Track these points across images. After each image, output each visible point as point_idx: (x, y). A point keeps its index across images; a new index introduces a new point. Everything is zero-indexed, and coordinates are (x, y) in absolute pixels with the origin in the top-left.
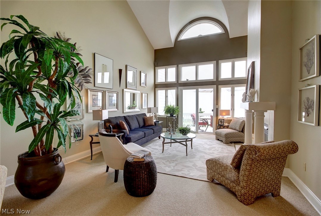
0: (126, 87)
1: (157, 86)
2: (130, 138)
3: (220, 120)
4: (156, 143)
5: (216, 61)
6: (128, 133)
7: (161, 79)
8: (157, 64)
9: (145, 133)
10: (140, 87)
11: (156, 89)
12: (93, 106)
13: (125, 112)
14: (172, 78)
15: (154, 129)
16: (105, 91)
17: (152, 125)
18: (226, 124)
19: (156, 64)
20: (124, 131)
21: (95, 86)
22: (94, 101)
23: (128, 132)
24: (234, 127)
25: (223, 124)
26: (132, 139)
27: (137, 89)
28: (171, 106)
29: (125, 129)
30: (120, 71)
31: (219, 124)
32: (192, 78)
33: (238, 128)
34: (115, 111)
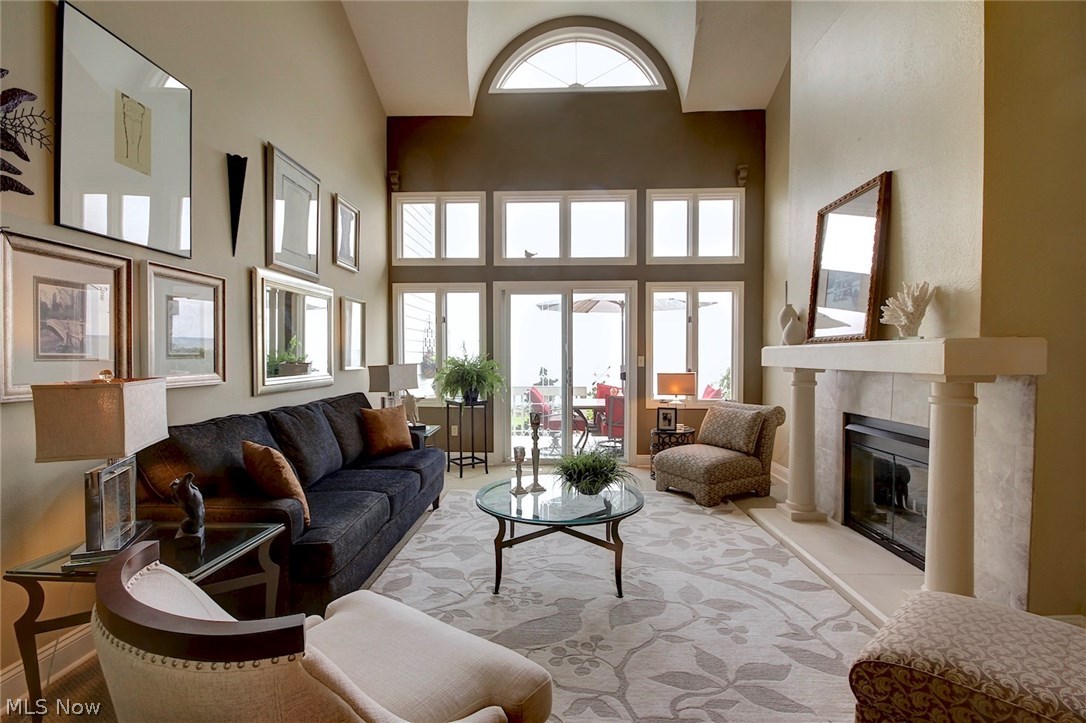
0: (268, 262)
1: (398, 275)
2: (329, 547)
3: (661, 412)
4: (434, 534)
5: (635, 191)
6: (308, 515)
7: (416, 245)
8: (399, 179)
9: (391, 499)
10: (334, 267)
11: (394, 285)
12: (38, 357)
13: (261, 389)
14: (465, 245)
15: (422, 466)
16: (140, 266)
17: (401, 449)
18: (681, 428)
19: (394, 180)
20: (285, 504)
21: (63, 221)
22: (50, 322)
23: (306, 506)
24: (720, 438)
25: (672, 427)
26: (336, 550)
27: (320, 275)
28: (469, 358)
29: (290, 494)
30: (236, 168)
31: (661, 427)
32: (547, 249)
33: (740, 442)
34: (207, 383)
